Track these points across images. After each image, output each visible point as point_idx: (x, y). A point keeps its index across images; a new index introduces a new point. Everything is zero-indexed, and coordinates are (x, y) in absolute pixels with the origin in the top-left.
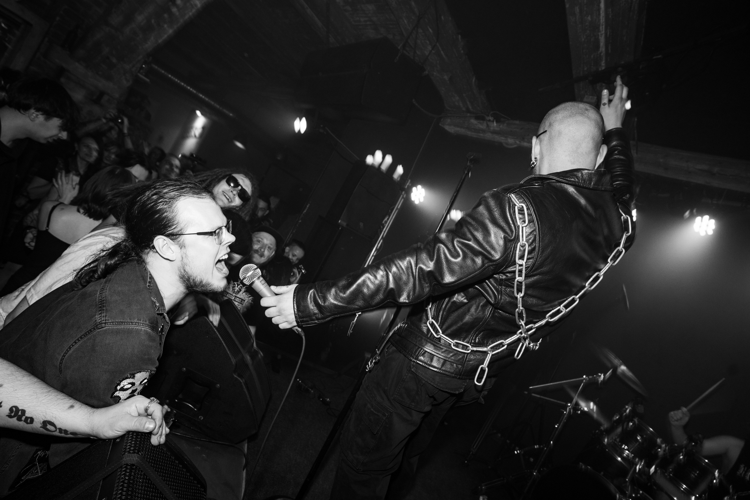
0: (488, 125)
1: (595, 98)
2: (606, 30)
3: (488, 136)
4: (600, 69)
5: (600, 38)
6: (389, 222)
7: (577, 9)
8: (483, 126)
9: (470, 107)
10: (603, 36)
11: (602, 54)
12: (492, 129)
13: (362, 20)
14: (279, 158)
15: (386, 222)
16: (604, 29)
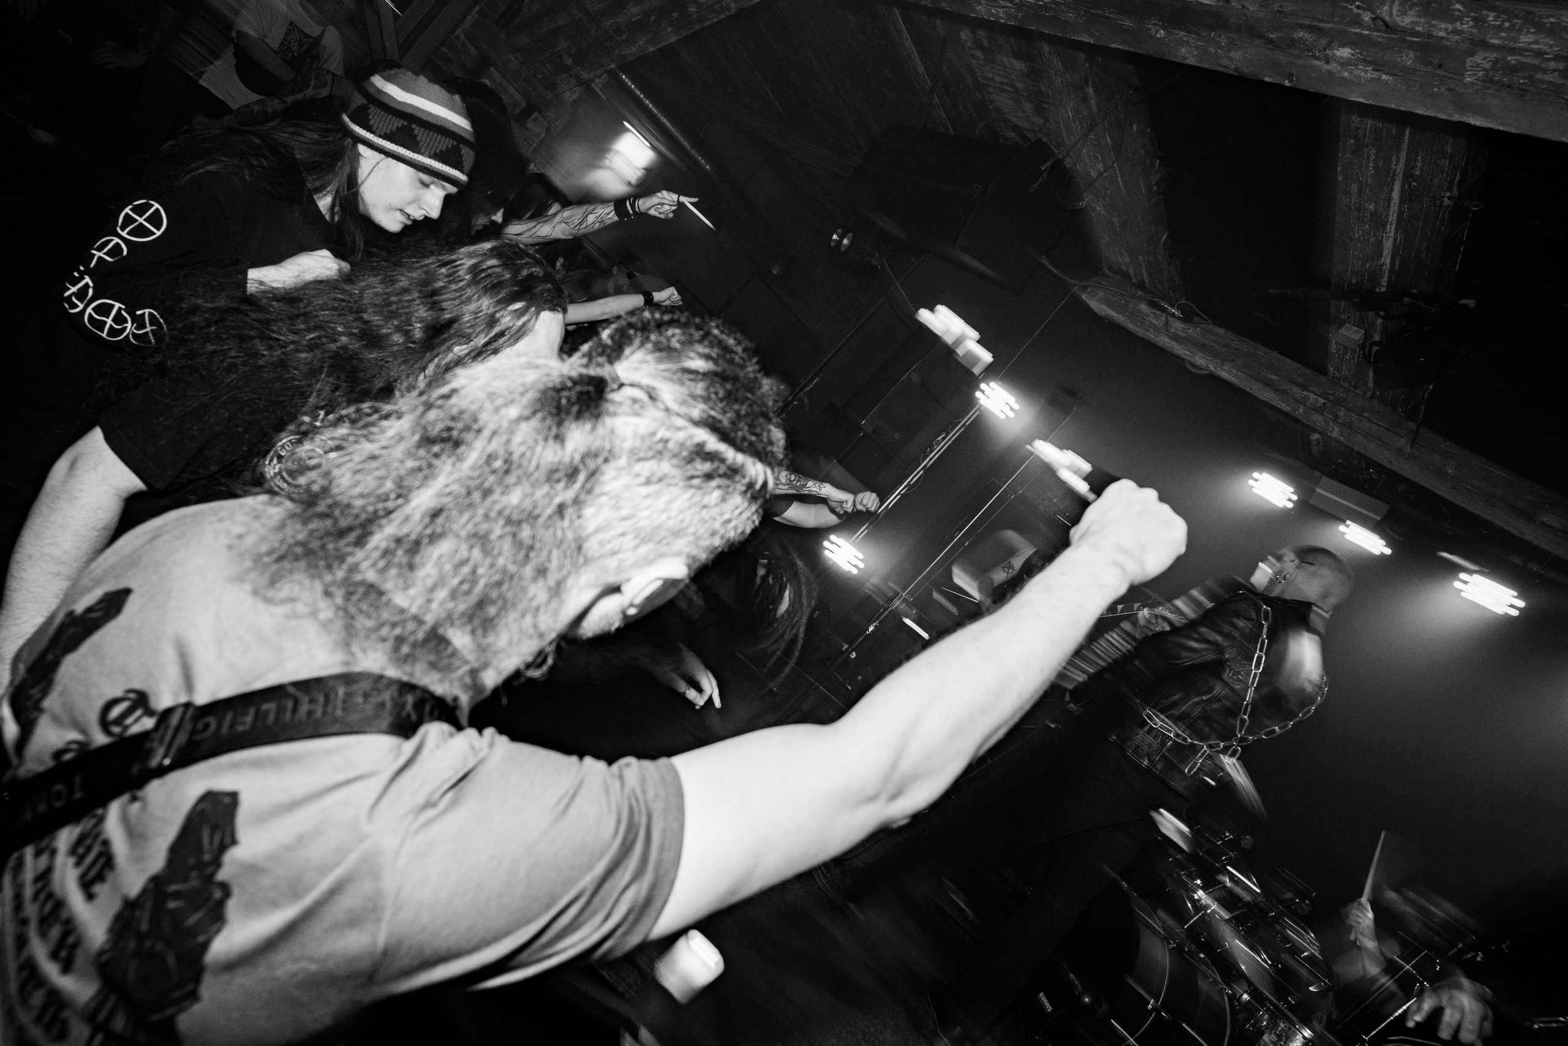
0: (1167, 321)
1: (1363, 332)
2: (1396, 232)
3: (1164, 341)
4: (1377, 290)
5: (1384, 242)
6: (943, 444)
7: (1354, 188)
8: (1159, 322)
9: (1147, 281)
10: (1391, 240)
11: (1384, 268)
12: (1172, 330)
13: (997, 79)
14: (774, 272)
15: (939, 443)
16: (1393, 230)
